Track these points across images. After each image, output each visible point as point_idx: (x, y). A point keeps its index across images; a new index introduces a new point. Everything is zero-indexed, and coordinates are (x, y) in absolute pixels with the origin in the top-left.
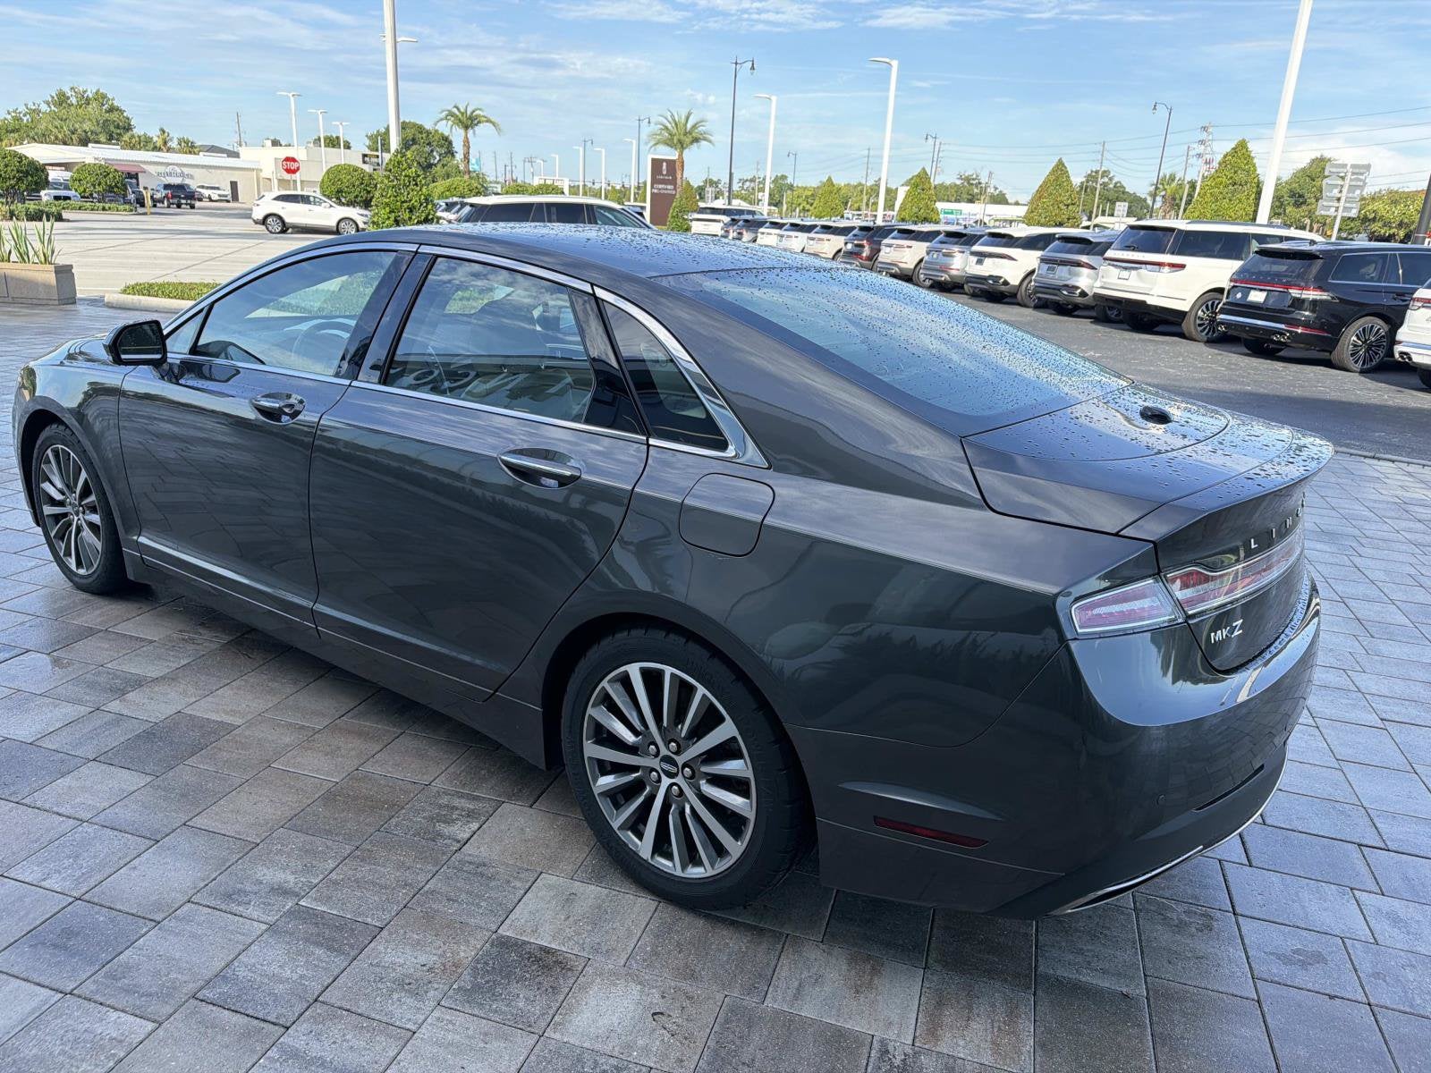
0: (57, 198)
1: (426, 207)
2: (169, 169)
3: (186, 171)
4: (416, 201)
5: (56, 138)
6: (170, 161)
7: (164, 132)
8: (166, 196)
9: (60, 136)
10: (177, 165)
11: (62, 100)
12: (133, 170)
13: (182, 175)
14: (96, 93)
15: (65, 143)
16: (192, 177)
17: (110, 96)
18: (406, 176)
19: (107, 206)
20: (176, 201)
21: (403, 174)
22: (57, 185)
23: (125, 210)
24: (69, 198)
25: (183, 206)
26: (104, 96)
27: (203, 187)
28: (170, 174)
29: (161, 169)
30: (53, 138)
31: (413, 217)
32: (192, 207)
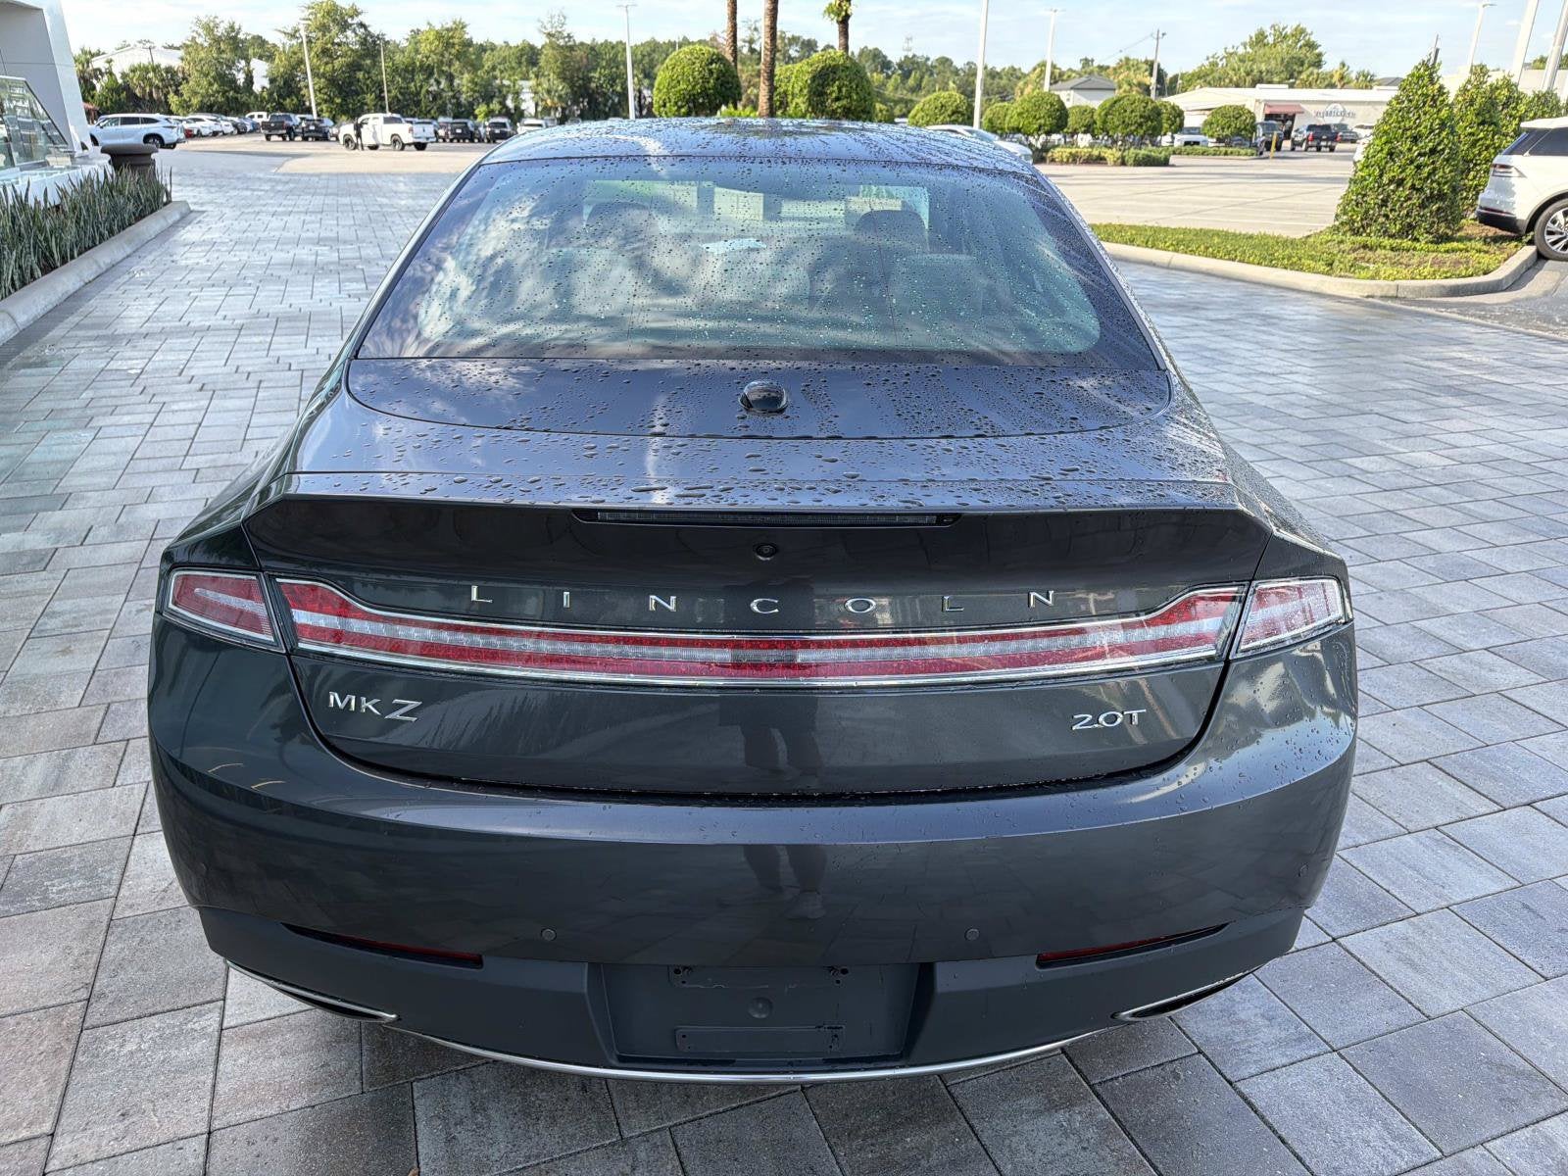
0: (1187, 143)
1: (1439, 134)
2: (1330, 108)
3: (1349, 108)
4: (1426, 127)
5: (1231, 81)
6: (1334, 99)
7: (1344, 65)
8: (1307, 139)
9: (1235, 79)
10: (1341, 102)
11: (1260, 39)
12: (1290, 111)
13: (1344, 114)
14: (1296, 29)
15: (1237, 86)
16: (1353, 115)
17: (1309, 31)
18: (1423, 94)
19: (1230, 150)
20: (1315, 143)
21: (1419, 92)
22: (1192, 131)
23: (1246, 154)
24: (1197, 143)
25: (1323, 149)
26: (1303, 31)
27: (1362, 127)
28: (1329, 114)
29: (1322, 108)
30: (1227, 81)
31: (1415, 148)
32: (1332, 149)
